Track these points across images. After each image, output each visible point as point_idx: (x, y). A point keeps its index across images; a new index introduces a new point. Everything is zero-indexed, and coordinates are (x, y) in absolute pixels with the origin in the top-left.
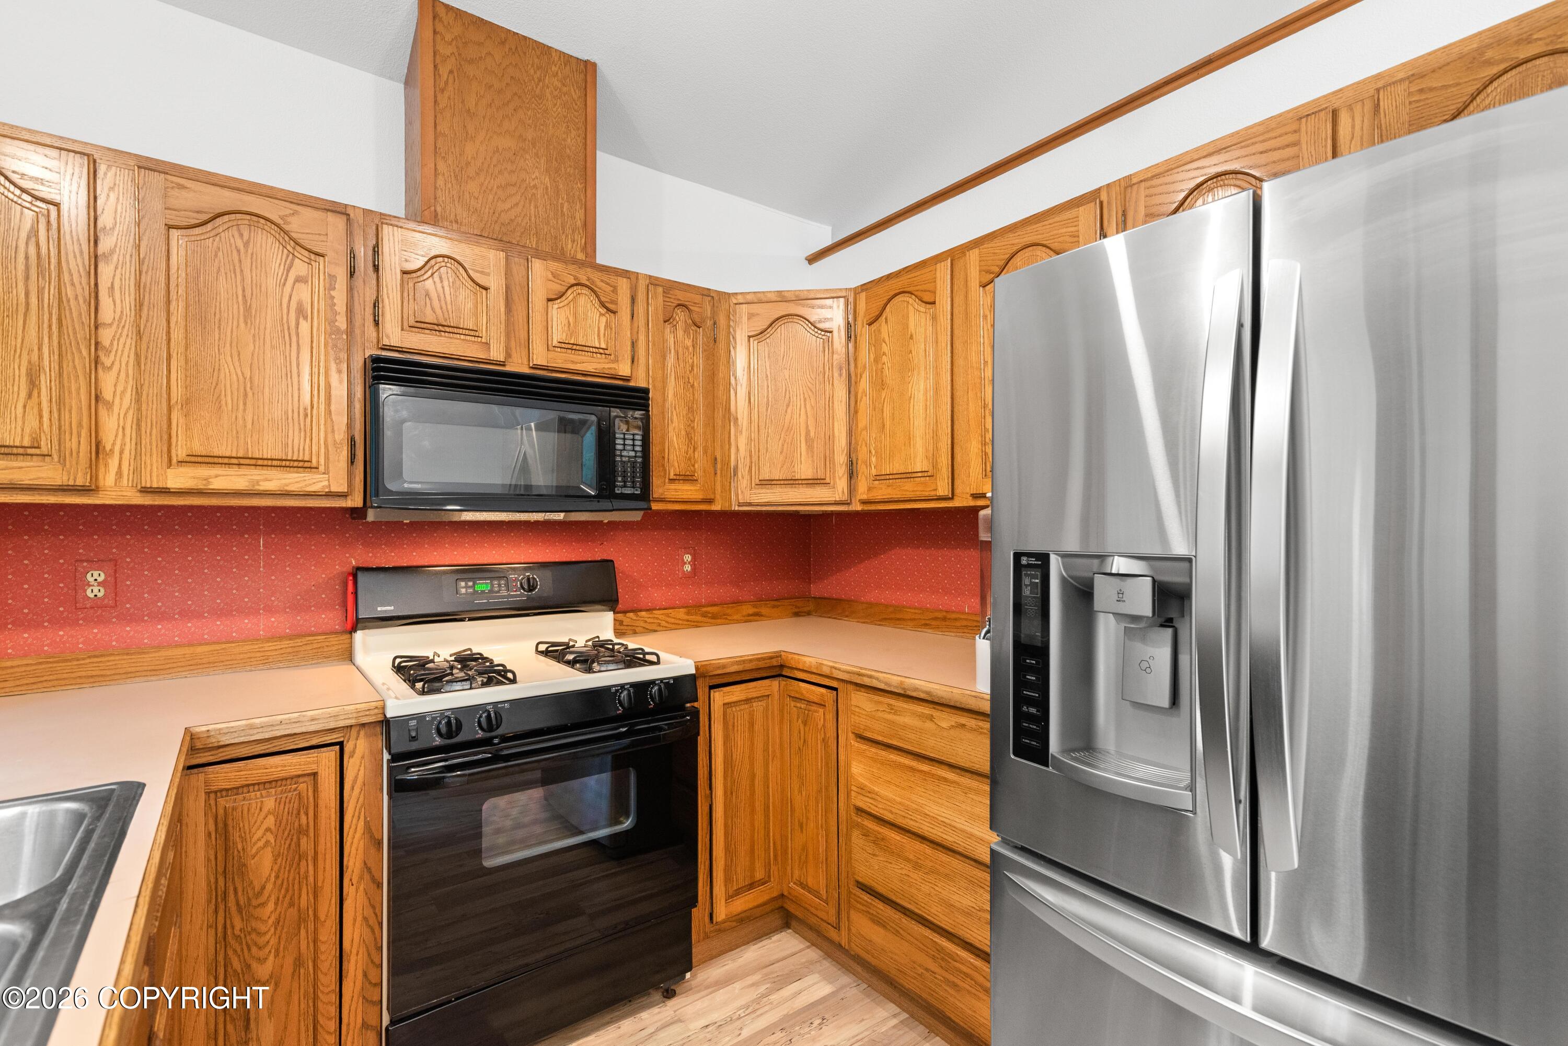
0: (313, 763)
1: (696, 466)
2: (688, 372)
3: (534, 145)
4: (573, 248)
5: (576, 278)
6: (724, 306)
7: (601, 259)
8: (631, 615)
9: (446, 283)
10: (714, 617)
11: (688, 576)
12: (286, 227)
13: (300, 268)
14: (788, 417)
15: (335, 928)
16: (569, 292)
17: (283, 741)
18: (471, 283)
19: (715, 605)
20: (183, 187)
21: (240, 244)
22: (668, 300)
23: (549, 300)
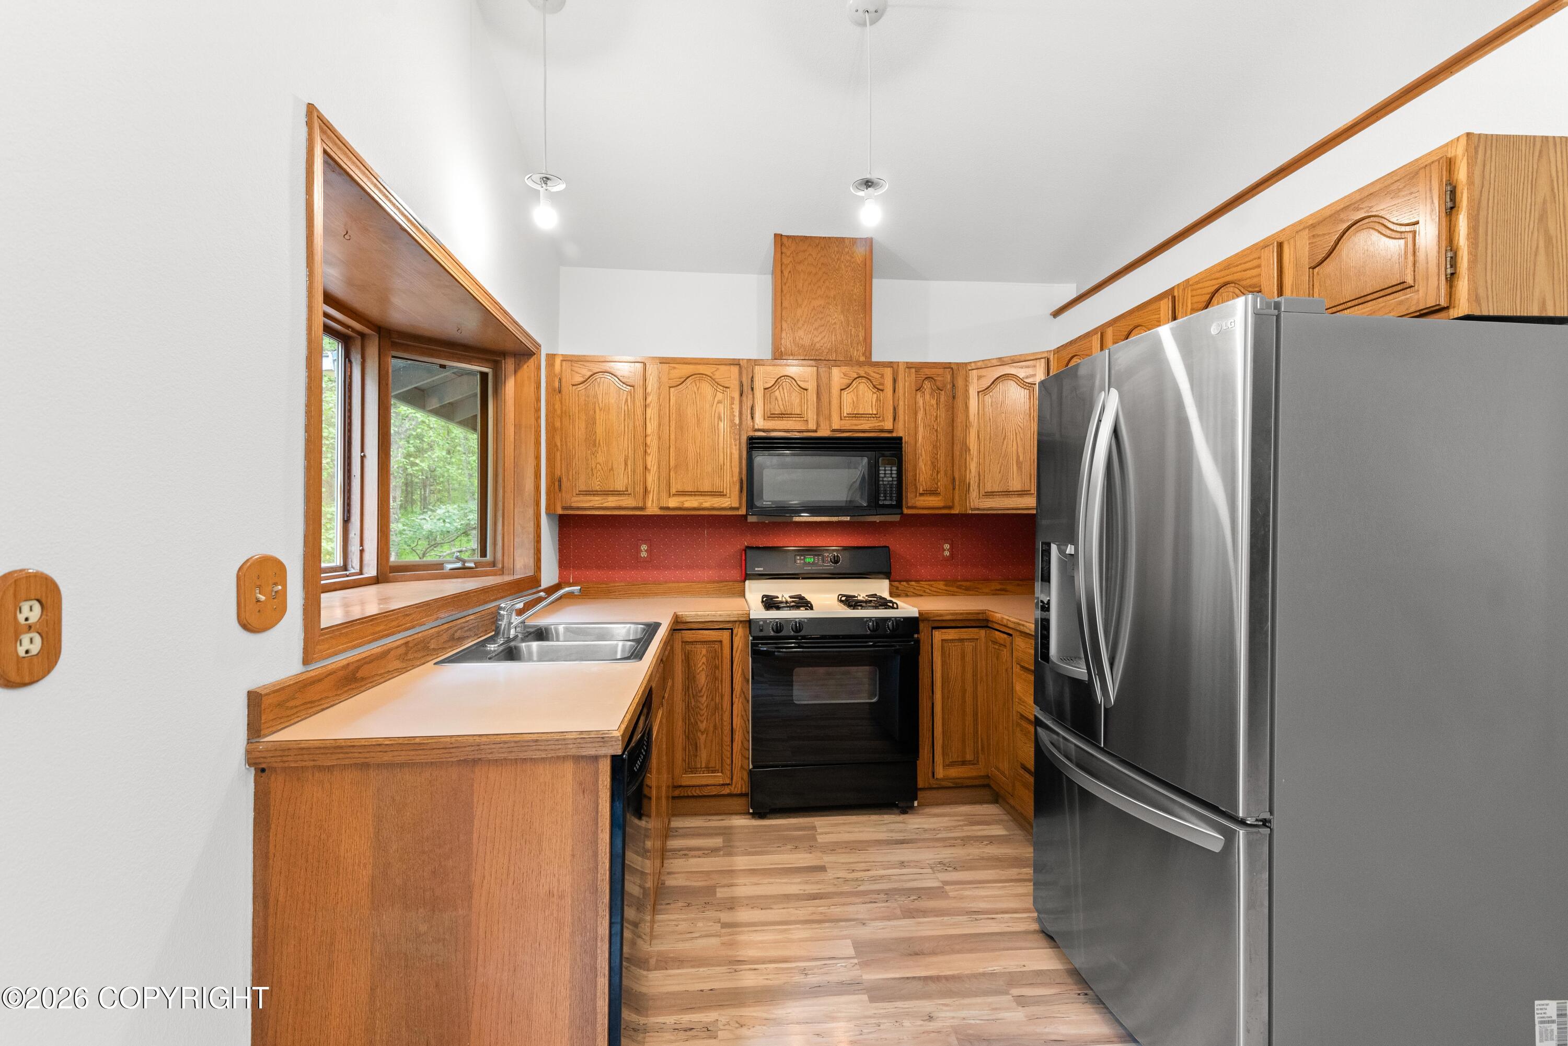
0: (720, 636)
1: (939, 484)
2: (933, 422)
3: (834, 298)
4: (858, 354)
5: (858, 374)
6: (962, 372)
7: (875, 358)
8: (904, 583)
9: (785, 391)
10: (967, 589)
11: (946, 559)
12: (714, 377)
13: (720, 396)
14: (1005, 446)
15: (729, 716)
16: (854, 382)
17: (709, 624)
18: (798, 388)
19: (967, 581)
20: (675, 368)
21: (696, 390)
22: (919, 376)
23: (841, 390)
